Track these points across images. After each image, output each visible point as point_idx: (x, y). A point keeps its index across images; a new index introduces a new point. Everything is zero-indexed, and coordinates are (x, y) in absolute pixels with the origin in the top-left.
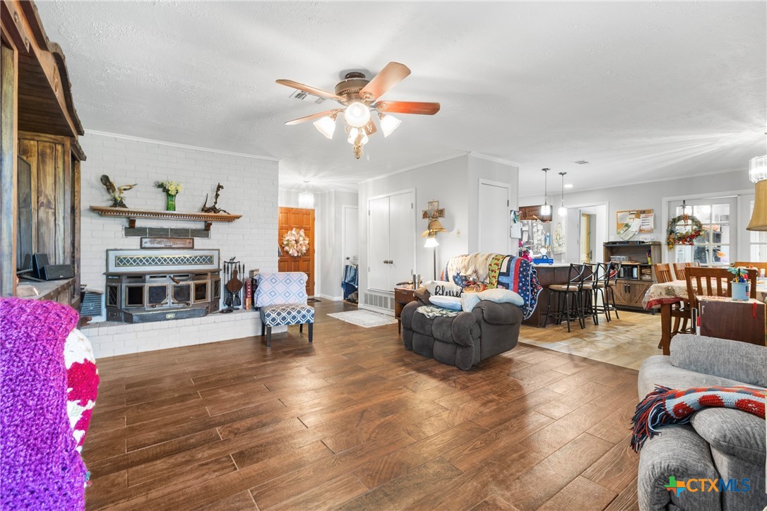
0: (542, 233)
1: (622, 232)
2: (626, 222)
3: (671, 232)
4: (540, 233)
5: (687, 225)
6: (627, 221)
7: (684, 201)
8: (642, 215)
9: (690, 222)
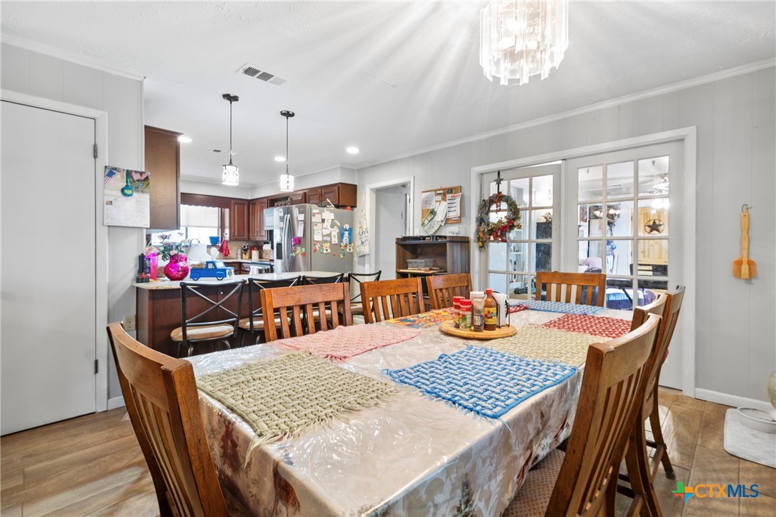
0: (333, 225)
1: (426, 222)
2: (431, 208)
3: (481, 221)
4: (328, 224)
5: (500, 210)
6: (433, 205)
7: (499, 173)
8: (449, 196)
9: (504, 205)
